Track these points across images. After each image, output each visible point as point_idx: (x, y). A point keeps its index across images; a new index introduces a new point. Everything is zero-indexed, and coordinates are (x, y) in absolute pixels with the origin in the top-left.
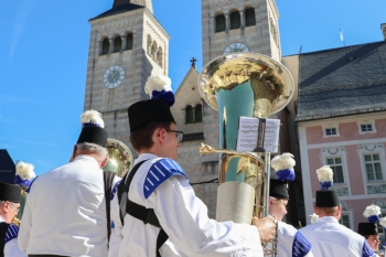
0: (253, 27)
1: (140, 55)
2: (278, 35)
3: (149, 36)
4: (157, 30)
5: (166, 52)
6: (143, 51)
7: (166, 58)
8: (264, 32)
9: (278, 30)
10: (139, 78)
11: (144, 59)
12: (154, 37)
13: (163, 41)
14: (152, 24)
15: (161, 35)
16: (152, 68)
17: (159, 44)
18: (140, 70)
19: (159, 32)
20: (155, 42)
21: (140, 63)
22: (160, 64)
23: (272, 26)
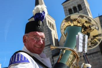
0: (82, 11)
1: (47, 28)
2: (90, 12)
3: (48, 21)
4: (50, 18)
5: (54, 25)
6: (47, 26)
7: (55, 27)
8: (86, 11)
9: (90, 10)
10: (48, 35)
11: (48, 29)
12: (50, 21)
13: (53, 22)
14: (49, 17)
15: (52, 20)
16: (51, 31)
17: (52, 23)
18: (48, 32)
19: (51, 19)
20: (51, 23)
21: (47, 30)
22: (54, 29)
23: (88, 9)
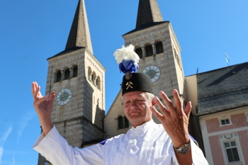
0: (161, 54)
1: (82, 80)
2: (181, 62)
3: (89, 68)
4: (95, 64)
5: (103, 79)
6: (85, 78)
7: (103, 84)
8: (170, 56)
9: (180, 58)
10: (82, 96)
11: (86, 83)
12: (93, 69)
13: (100, 72)
14: (92, 60)
15: (99, 68)
16: (93, 91)
17: (98, 74)
18: (82, 91)
19: (97, 66)
20: (94, 73)
21: (82, 85)
22: (99, 88)
23: (176, 55)
